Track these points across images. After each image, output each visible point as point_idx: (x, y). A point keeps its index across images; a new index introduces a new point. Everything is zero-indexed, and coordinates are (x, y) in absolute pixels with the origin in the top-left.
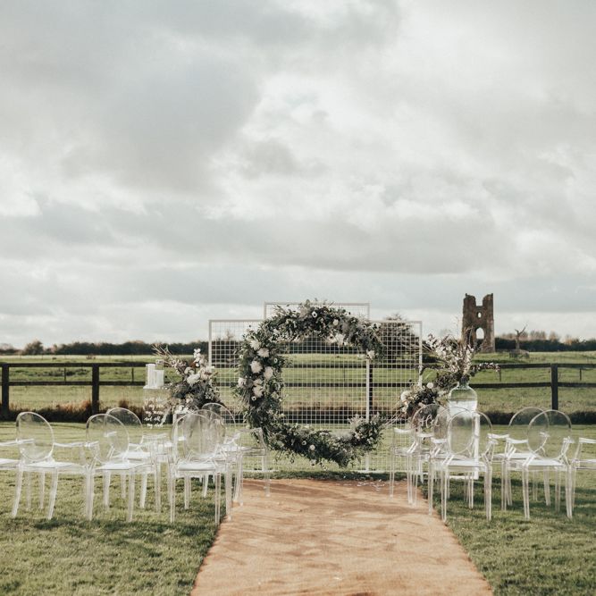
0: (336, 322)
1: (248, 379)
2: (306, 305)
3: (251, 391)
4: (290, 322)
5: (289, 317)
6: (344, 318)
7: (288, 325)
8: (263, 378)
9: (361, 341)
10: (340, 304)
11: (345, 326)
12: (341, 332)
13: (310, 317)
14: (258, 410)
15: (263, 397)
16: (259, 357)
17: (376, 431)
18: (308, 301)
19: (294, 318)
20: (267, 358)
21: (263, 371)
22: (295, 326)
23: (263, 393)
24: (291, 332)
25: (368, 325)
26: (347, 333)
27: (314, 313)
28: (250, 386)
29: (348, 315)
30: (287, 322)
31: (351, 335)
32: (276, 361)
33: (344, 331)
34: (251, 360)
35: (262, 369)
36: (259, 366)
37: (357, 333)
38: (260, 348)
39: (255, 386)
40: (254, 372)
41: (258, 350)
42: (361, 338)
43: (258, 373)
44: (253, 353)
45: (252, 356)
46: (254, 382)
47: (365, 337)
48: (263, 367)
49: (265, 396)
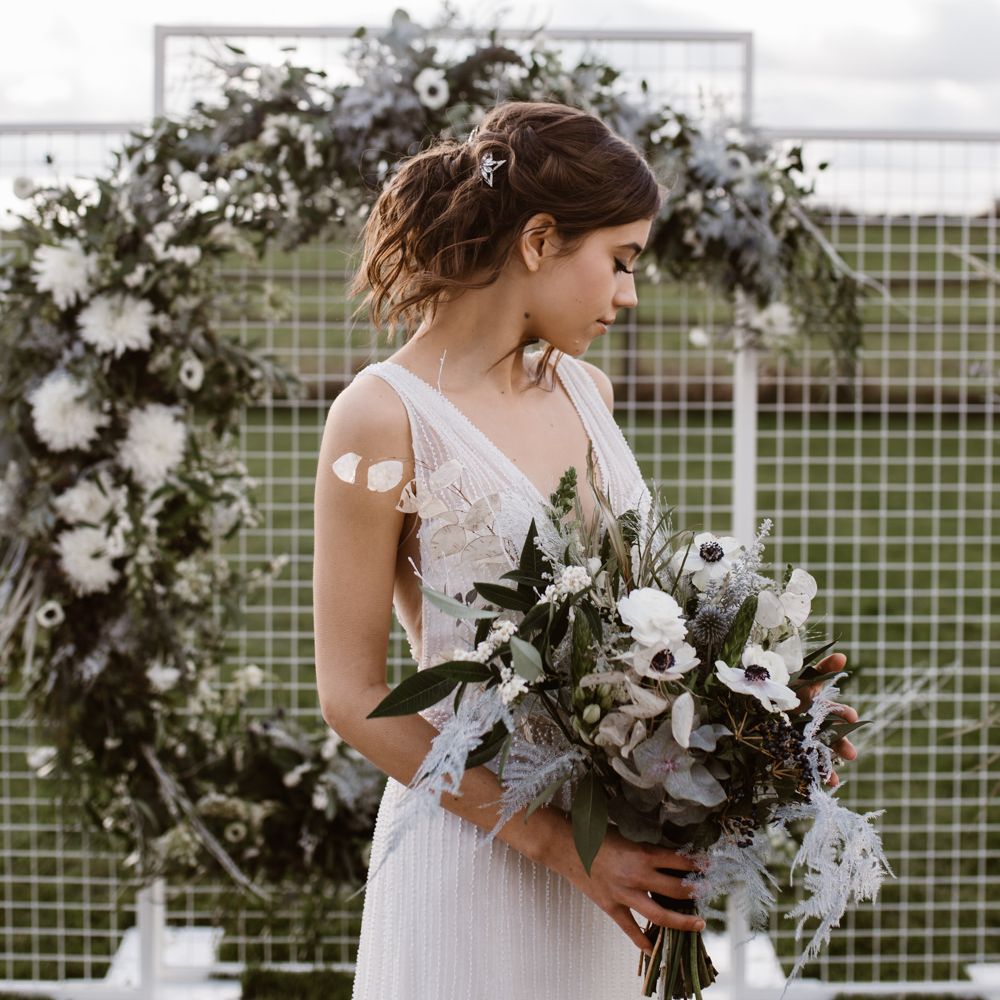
1: (30, 482)
2: (390, 38)
3: (44, 556)
4: (286, 137)
5: (285, 106)
7: (270, 156)
8: (124, 478)
10: (585, 37)
13: (407, 102)
14: (93, 667)
15: (118, 587)
16: (90, 348)
18: (401, 15)
19: (316, 114)
20: (133, 357)
21: (114, 432)
22: (313, 159)
23: (119, 564)
24: (290, 196)
27: (429, 78)
28: (37, 521)
30: (269, 137)
32: (193, 374)
34: (40, 363)
35: (105, 421)
36: (86, 404)
37: (694, 200)
38: (92, 296)
39: (70, 527)
40: (58, 444)
41: (80, 305)
42: (714, 228)
43: (85, 446)
44: (52, 322)
45: (44, 341)
46: (60, 502)
47: (742, 223)
48: (112, 412)
49: (133, 582)
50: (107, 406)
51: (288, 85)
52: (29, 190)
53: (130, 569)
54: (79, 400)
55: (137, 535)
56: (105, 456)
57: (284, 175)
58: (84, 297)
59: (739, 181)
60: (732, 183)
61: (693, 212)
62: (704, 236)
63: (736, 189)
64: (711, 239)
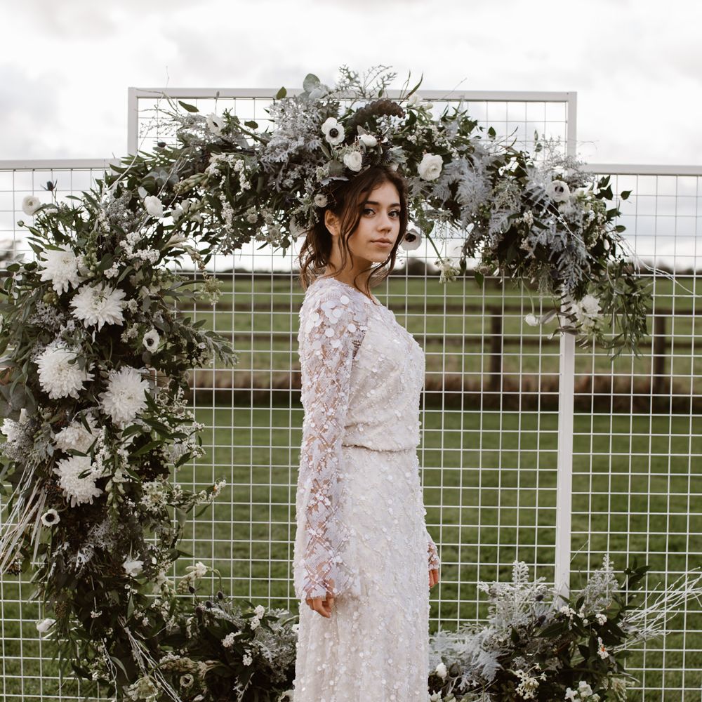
0: (430, 164)
1: (36, 423)
3: (46, 476)
4: (225, 169)
5: (226, 147)
6: (469, 153)
7: (214, 181)
8: (104, 420)
10: (448, 96)
11: (472, 186)
12: (454, 209)
13: (316, 143)
14: (82, 558)
15: (100, 501)
16: (79, 323)
17: (603, 653)
18: (311, 80)
20: (111, 332)
21: (96, 387)
22: (245, 185)
23: (100, 483)
24: (227, 212)
25: (573, 183)
26: (483, 221)
27: (331, 123)
28: (41, 450)
29: (485, 142)
30: (212, 169)
31: (499, 223)
32: (154, 342)
33: (469, 209)
34: (45, 335)
35: (90, 377)
36: (77, 365)
37: (528, 216)
38: (81, 285)
39: (65, 456)
40: (55, 394)
41: (72, 292)
42: (542, 238)
43: (75, 396)
44: (52, 305)
45: (46, 319)
46: (58, 437)
47: (563, 233)
48: (96, 371)
49: (111, 496)
50: (92, 366)
51: (226, 131)
52: (35, 207)
53: (109, 487)
54: (72, 362)
55: (113, 462)
56: (90, 404)
57: (222, 197)
58: (75, 286)
59: (562, 202)
60: (557, 205)
61: (526, 224)
62: (534, 245)
63: (560, 209)
64: (539, 245)
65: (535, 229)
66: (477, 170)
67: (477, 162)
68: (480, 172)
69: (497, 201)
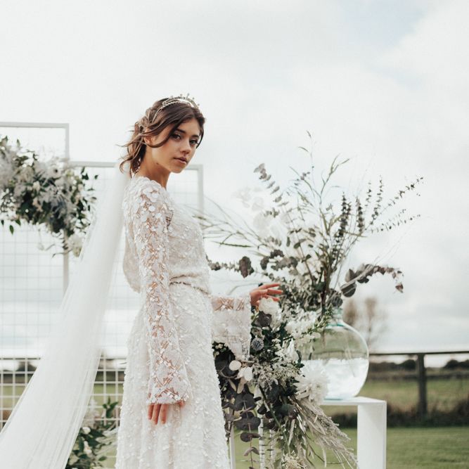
9: (47, 206)
26: (11, 189)
29: (14, 149)
31: (20, 190)
42: (46, 198)
59: (58, 179)
60: (54, 180)
61: (36, 191)
62: (42, 202)
63: (56, 182)
64: (44, 202)
65: (41, 193)
66: (7, 160)
67: (7, 155)
68: (9, 161)
69: (19, 178)
